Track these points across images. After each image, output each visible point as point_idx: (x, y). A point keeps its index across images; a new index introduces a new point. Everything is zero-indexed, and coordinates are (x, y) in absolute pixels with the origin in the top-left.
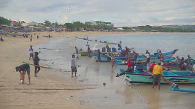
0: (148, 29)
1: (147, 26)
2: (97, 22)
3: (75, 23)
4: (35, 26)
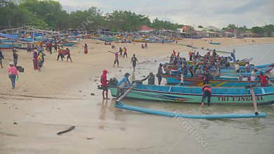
3: (266, 26)
4: (212, 31)
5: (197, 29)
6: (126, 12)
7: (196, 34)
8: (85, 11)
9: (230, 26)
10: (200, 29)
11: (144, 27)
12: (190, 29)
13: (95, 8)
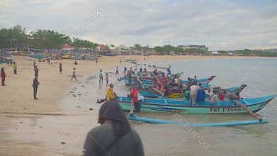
0: (246, 53)
1: (246, 50)
2: (191, 46)
3: (166, 46)
4: (123, 49)
5: (111, 48)
6: (49, 31)
7: (110, 52)
8: (10, 30)
9: (136, 45)
10: (113, 48)
11: (66, 45)
12: (106, 47)
13: (19, 26)
